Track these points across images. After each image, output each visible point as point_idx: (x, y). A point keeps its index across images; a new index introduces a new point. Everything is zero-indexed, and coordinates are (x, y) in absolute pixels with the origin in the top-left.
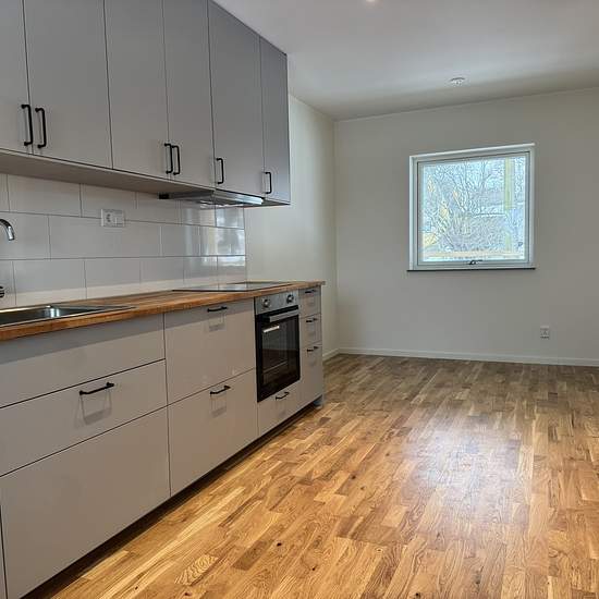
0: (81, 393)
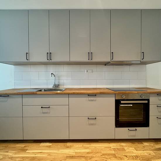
0: (42, 107)
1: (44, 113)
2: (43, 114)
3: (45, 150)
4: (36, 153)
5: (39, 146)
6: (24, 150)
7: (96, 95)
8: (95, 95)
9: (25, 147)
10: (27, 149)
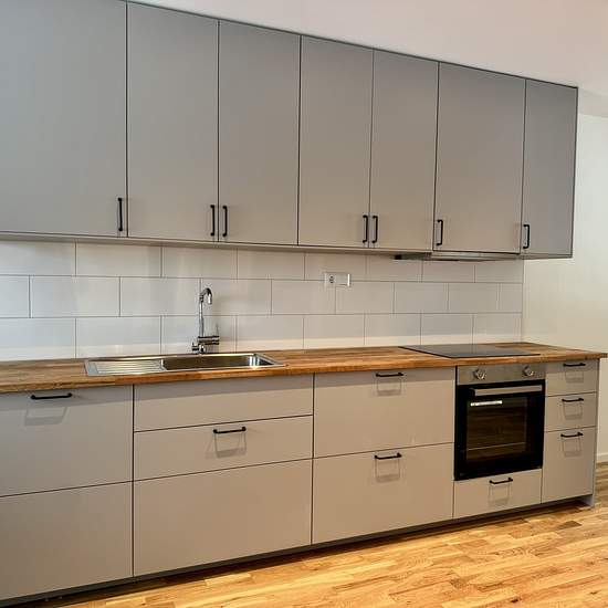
0: (215, 431)
7: (400, 374)
9: (151, 600)
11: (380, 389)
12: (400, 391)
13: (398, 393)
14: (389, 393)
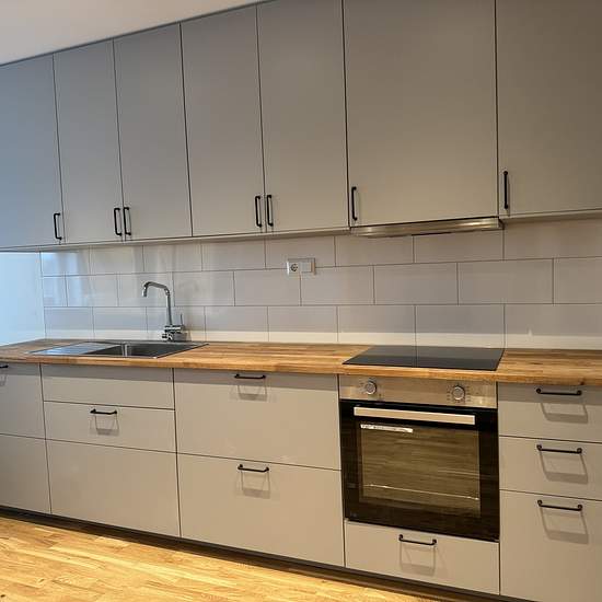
1: (101, 432)
2: (100, 434)
3: (101, 554)
4: (73, 555)
5: (90, 541)
6: (47, 543)
7: (264, 377)
8: (260, 377)
9: (54, 536)
10: (54, 543)
11: (242, 391)
12: (266, 396)
13: (264, 398)
14: (253, 397)
